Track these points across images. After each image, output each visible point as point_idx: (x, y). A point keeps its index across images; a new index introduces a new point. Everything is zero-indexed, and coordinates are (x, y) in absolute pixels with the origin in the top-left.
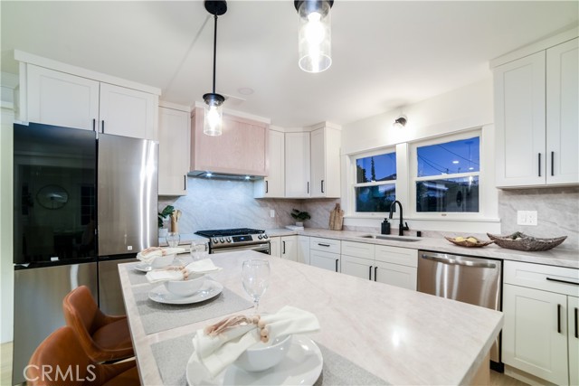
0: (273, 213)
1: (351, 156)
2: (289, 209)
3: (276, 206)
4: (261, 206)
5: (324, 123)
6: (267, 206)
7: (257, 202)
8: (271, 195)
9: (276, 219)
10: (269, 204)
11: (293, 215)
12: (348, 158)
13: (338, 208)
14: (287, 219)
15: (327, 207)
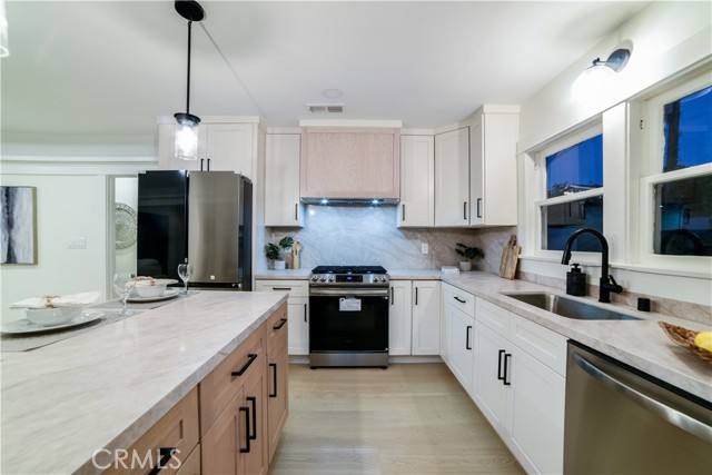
0: (425, 248)
1: (534, 153)
2: (452, 241)
3: (431, 238)
4: (408, 238)
5: (482, 107)
6: (416, 238)
7: (400, 233)
8: (409, 223)
9: (430, 257)
10: (419, 236)
11: (459, 252)
12: (527, 158)
13: (513, 242)
14: (449, 255)
15: (501, 240)
